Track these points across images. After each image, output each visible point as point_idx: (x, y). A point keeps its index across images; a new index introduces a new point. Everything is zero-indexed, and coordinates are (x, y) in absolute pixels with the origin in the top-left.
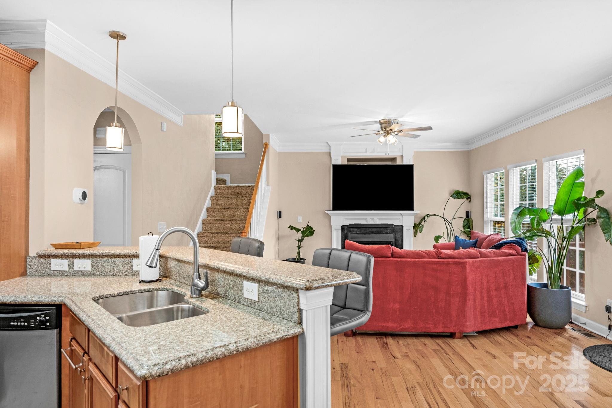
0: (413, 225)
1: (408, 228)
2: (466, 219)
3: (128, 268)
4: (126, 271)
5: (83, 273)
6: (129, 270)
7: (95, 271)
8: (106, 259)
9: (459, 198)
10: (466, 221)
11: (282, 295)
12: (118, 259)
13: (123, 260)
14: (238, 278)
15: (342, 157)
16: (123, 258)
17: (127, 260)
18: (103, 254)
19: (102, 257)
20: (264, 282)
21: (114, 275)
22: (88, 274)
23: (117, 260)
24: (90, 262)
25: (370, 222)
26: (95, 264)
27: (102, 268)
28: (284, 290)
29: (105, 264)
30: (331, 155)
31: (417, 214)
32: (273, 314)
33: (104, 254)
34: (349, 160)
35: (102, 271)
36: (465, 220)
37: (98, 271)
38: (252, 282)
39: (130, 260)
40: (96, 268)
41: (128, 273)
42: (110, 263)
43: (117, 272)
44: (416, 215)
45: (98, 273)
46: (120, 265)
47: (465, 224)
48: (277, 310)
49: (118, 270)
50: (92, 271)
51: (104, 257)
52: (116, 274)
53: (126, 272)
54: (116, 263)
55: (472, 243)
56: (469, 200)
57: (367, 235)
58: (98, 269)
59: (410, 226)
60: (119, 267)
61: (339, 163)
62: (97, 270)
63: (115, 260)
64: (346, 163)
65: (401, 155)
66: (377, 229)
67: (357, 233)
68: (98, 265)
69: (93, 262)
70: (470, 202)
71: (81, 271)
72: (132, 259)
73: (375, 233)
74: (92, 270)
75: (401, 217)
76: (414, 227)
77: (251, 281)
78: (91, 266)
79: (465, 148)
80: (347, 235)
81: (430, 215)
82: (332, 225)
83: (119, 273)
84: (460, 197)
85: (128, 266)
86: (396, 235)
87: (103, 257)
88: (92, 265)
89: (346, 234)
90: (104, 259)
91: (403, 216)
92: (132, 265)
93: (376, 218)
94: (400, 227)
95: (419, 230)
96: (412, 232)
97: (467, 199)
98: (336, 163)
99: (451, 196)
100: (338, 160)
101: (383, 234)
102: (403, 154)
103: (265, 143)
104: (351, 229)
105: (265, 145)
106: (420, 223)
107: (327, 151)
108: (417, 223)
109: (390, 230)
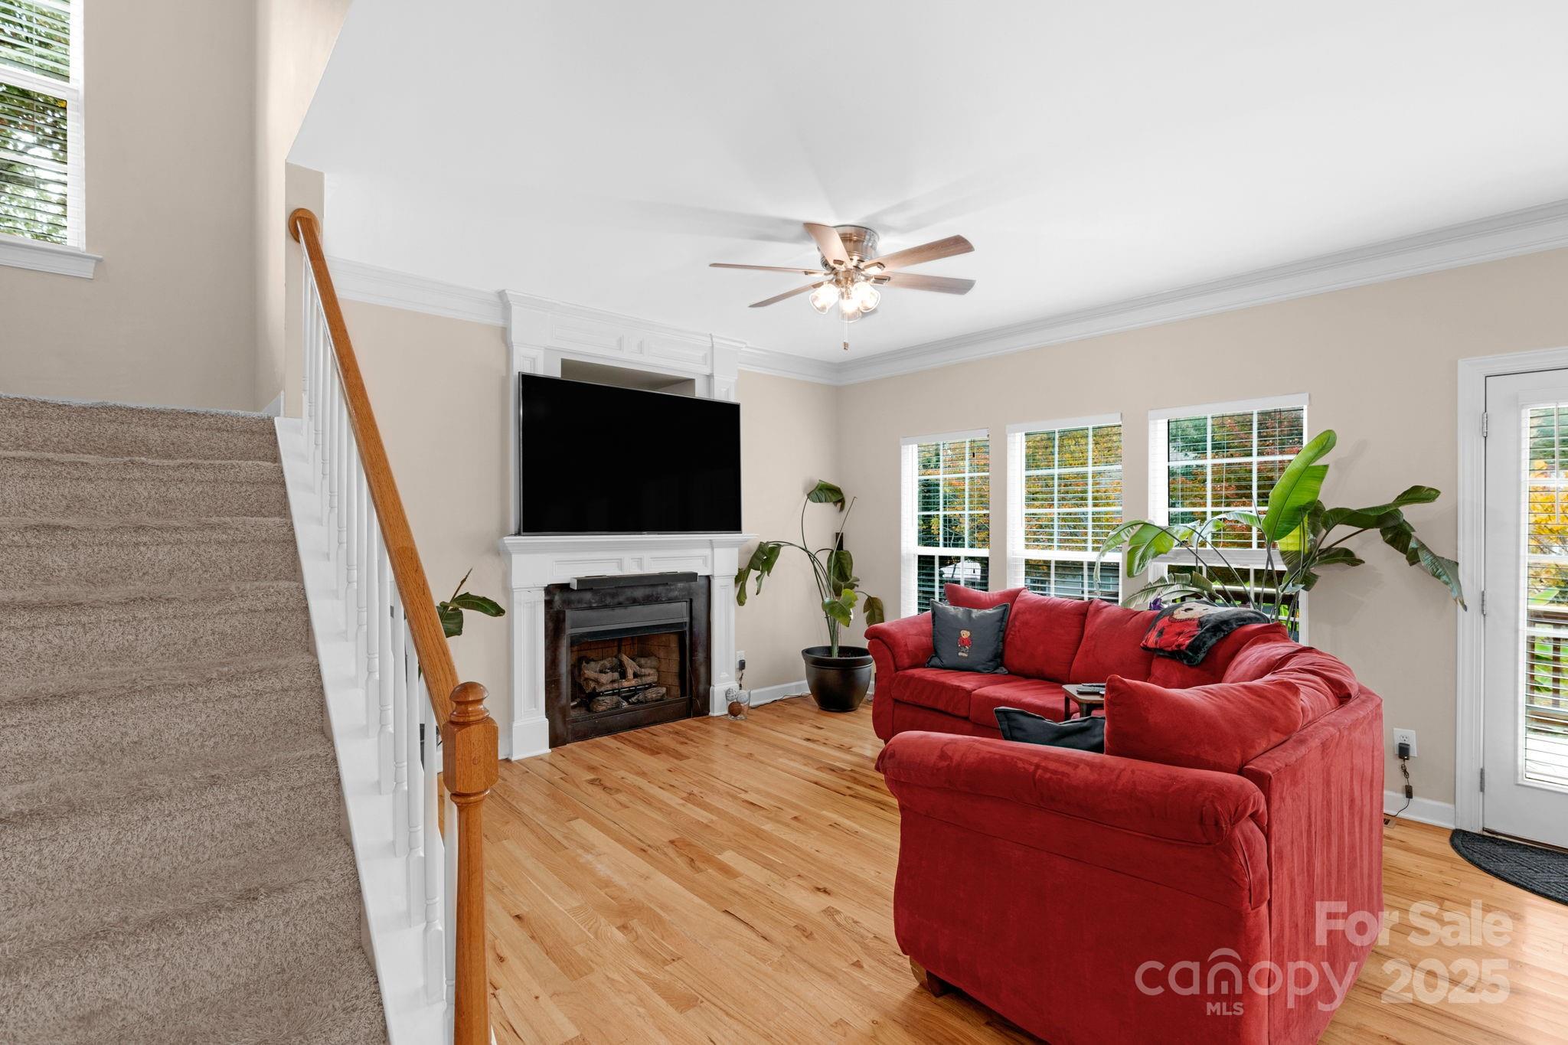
0: (736, 573)
1: (723, 581)
2: (834, 551)
9: (821, 501)
10: (835, 557)
15: (548, 349)
25: (632, 569)
30: (515, 337)
31: (745, 540)
34: (566, 365)
56: (839, 505)
57: (619, 612)
59: (729, 575)
61: (541, 371)
64: (556, 373)
65: (708, 372)
66: (648, 591)
67: (591, 608)
70: (842, 508)
73: (640, 604)
75: (707, 552)
76: (737, 579)
80: (561, 616)
81: (778, 546)
82: (515, 584)
84: (824, 499)
86: (695, 604)
89: (558, 612)
91: (713, 549)
93: (646, 555)
94: (704, 582)
95: (751, 584)
96: (733, 592)
97: (835, 503)
98: (528, 371)
99: (809, 495)
100: (534, 359)
101: (662, 602)
102: (713, 370)
103: (299, 210)
104: (573, 597)
105: (300, 218)
106: (752, 565)
107: (500, 323)
108: (744, 566)
109: (681, 590)
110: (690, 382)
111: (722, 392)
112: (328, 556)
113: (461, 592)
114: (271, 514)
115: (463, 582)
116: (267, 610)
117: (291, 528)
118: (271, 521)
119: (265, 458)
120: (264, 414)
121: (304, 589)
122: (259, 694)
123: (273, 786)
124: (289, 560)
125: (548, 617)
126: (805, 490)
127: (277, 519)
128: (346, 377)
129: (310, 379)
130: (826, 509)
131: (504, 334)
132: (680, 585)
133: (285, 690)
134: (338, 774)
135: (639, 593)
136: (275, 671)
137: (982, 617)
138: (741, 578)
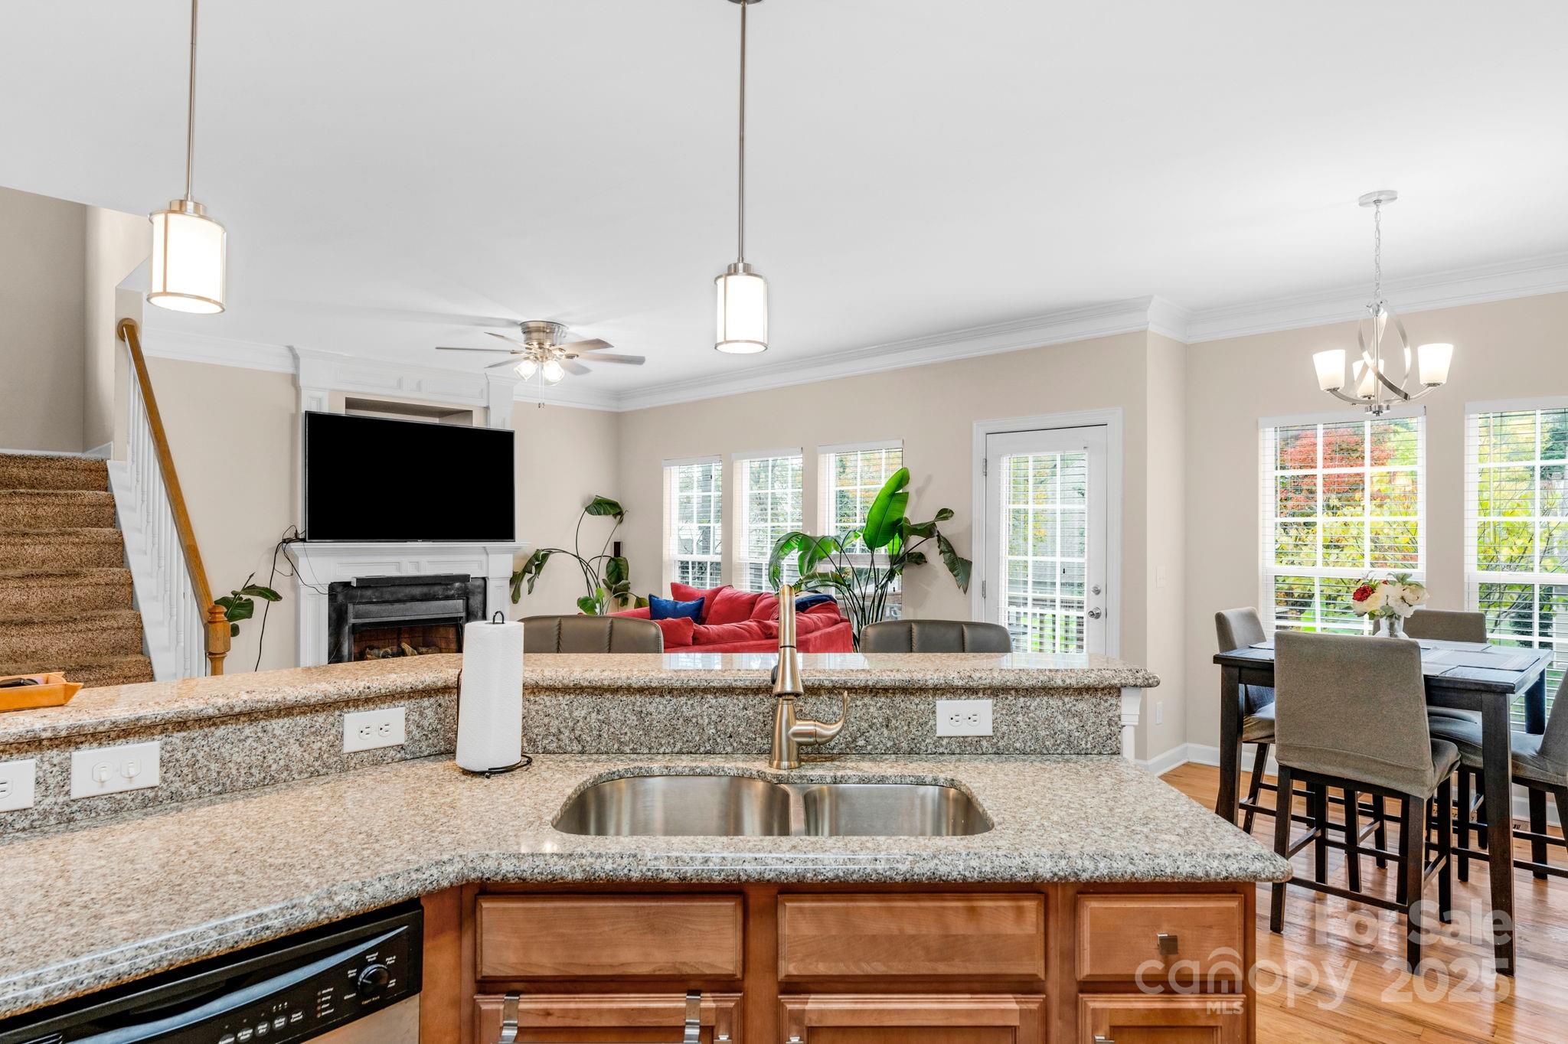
0: (511, 576)
1: (498, 583)
2: (612, 558)
3: (325, 747)
4: (316, 759)
5: (119, 802)
6: (325, 756)
7: (177, 785)
8: (231, 728)
9: (599, 514)
10: (612, 563)
11: (1073, 709)
12: (281, 722)
13: (303, 720)
14: (912, 698)
15: (333, 391)
16: (304, 713)
17: (321, 720)
18: (232, 708)
19: (214, 724)
20: (1013, 692)
21: (269, 782)
22: (148, 801)
23: (278, 726)
24: (158, 749)
26: (178, 755)
27: (213, 766)
28: (1080, 698)
29: (228, 746)
30: (302, 382)
31: (519, 548)
32: (1045, 752)
33: (237, 710)
34: (350, 403)
35: (215, 775)
36: (610, 561)
37: (193, 782)
38: (968, 698)
39: (331, 719)
40: (186, 771)
41: (325, 765)
42: (249, 741)
43: (279, 771)
44: (514, 551)
45: (194, 789)
46: (292, 741)
47: (611, 569)
48: (1058, 742)
49: (282, 763)
50: (165, 786)
51: (223, 723)
52: (273, 777)
53: (317, 764)
54: (274, 736)
55: (694, 608)
56: (619, 517)
57: (396, 606)
58: (194, 773)
59: (504, 578)
60: (285, 751)
61: (326, 409)
62: (190, 778)
63: (269, 728)
64: (341, 410)
65: (485, 404)
66: (425, 590)
67: (370, 603)
68: (194, 755)
69: (169, 748)
70: (621, 521)
71: (110, 797)
72: (337, 713)
73: (418, 600)
74: (164, 780)
75: (483, 557)
76: (512, 581)
77: (963, 697)
78: (162, 766)
79: (613, 407)
80: (343, 608)
81: (549, 552)
82: (300, 581)
83: (286, 774)
84: (602, 513)
85: (324, 740)
86: (471, 602)
87: (218, 721)
88: (163, 763)
89: (341, 605)
90: (221, 731)
91: (487, 554)
92: (340, 736)
93: (424, 560)
94: (480, 583)
95: (524, 585)
96: (507, 591)
97: (615, 516)
98: (314, 409)
99: (586, 509)
100: (320, 399)
101: (438, 599)
102: (489, 403)
103: (125, 319)
104: (354, 592)
105: (126, 326)
106: (526, 570)
107: (291, 370)
108: (519, 570)
109: (458, 589)
110: (467, 413)
111: (496, 423)
112: (145, 553)
113: (249, 584)
114: (105, 526)
115: (251, 577)
116: (107, 584)
117: (121, 535)
118: (107, 530)
119: (99, 488)
120: (99, 456)
121: (130, 572)
122: (104, 630)
123: (114, 673)
124: (119, 554)
125: (332, 609)
126: (583, 505)
127: (111, 529)
128: (158, 446)
129: (133, 436)
130: (606, 522)
131: (294, 380)
132: (457, 585)
133: (119, 628)
134: (152, 671)
135: (417, 591)
136: (114, 617)
137: (684, 607)
138: (515, 580)
